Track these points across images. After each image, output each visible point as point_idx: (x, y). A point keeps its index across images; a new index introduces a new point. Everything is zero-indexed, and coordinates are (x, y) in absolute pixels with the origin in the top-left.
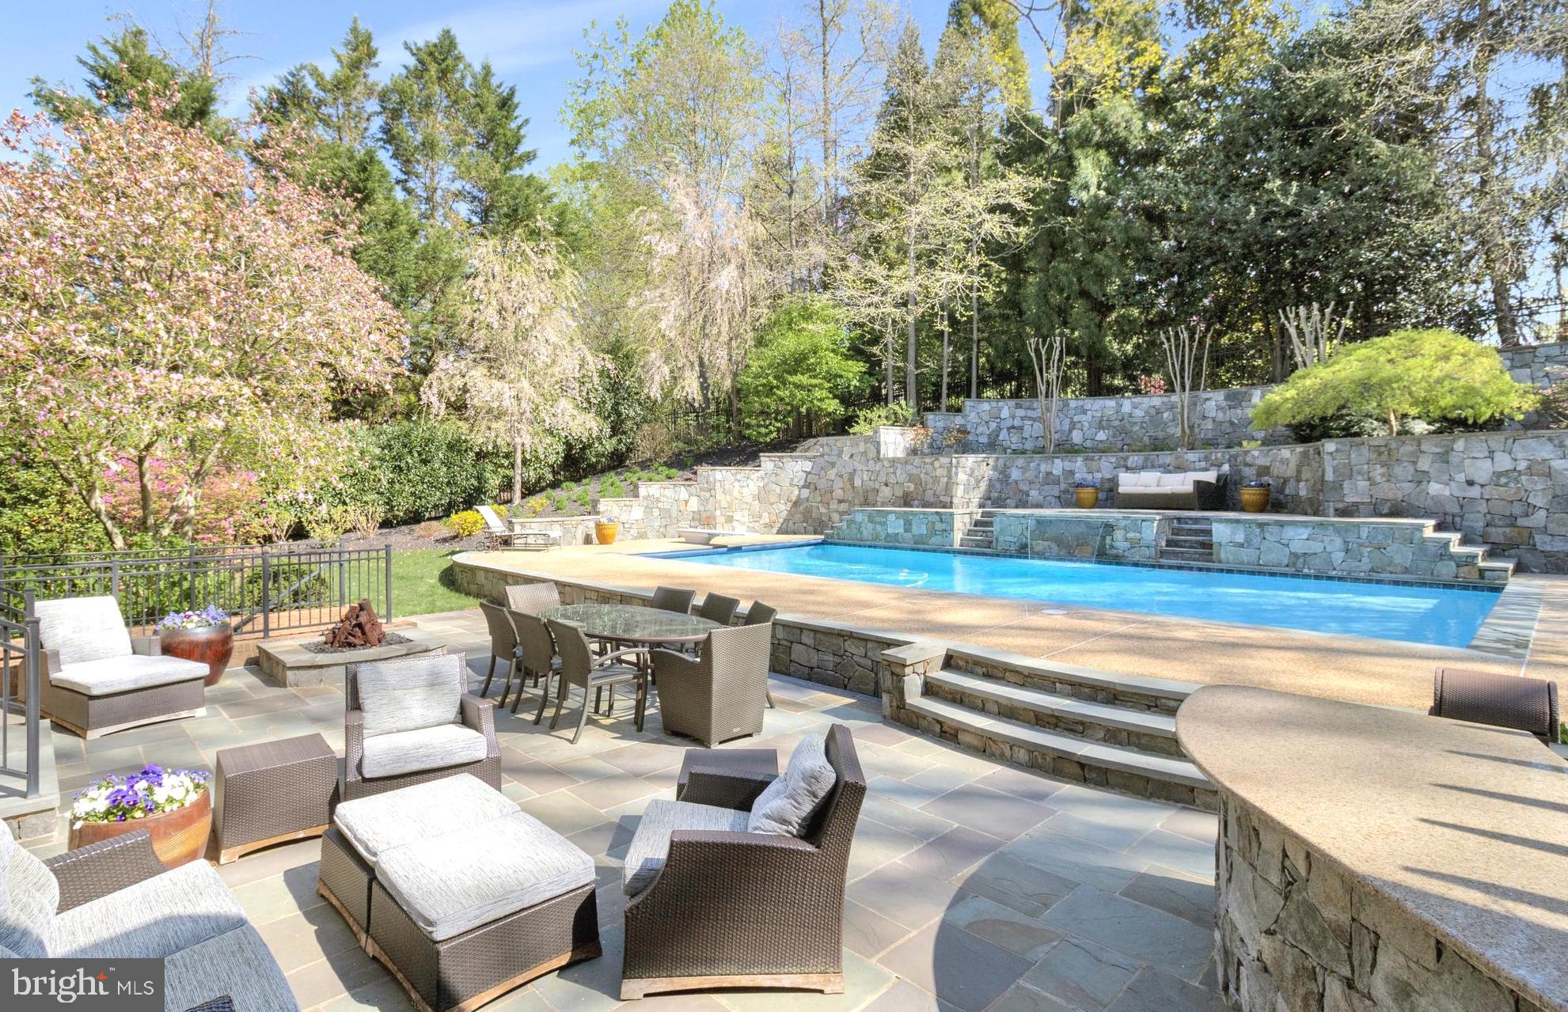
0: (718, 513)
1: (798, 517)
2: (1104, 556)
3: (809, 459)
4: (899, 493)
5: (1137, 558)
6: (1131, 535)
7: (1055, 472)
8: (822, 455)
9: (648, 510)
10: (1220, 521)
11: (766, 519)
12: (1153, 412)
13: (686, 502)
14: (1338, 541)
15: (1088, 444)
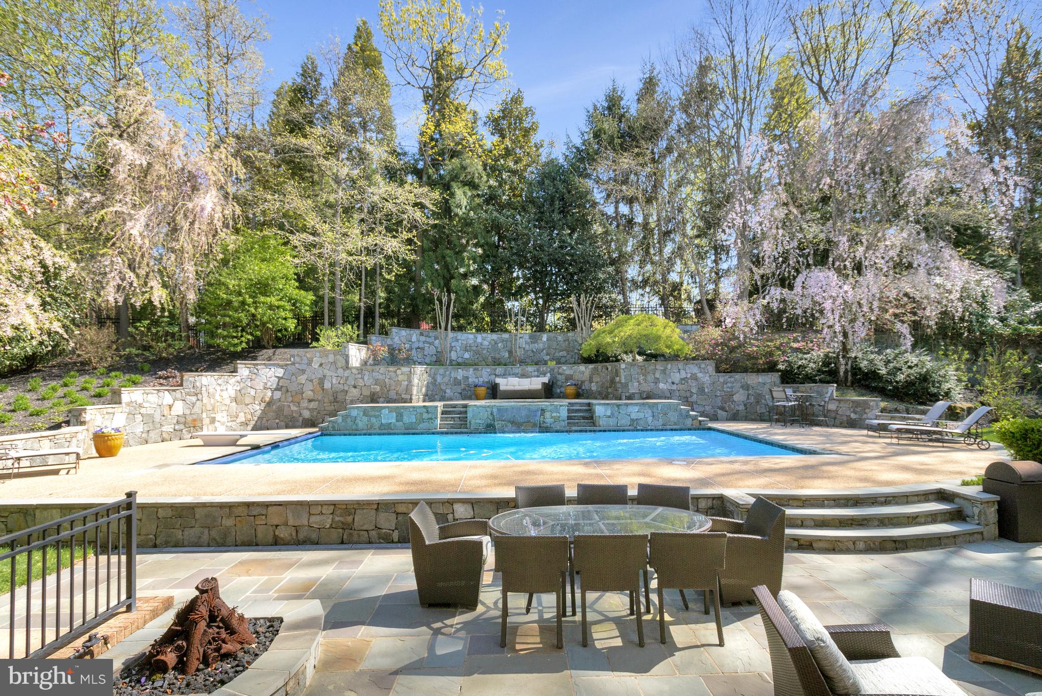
0: (204, 415)
1: (271, 414)
2: (544, 429)
3: (281, 367)
4: (368, 393)
5: (558, 428)
6: (554, 414)
7: (459, 378)
8: (293, 364)
9: (131, 415)
10: (600, 404)
11: (242, 418)
13: (170, 407)
14: (650, 411)
15: (460, 360)
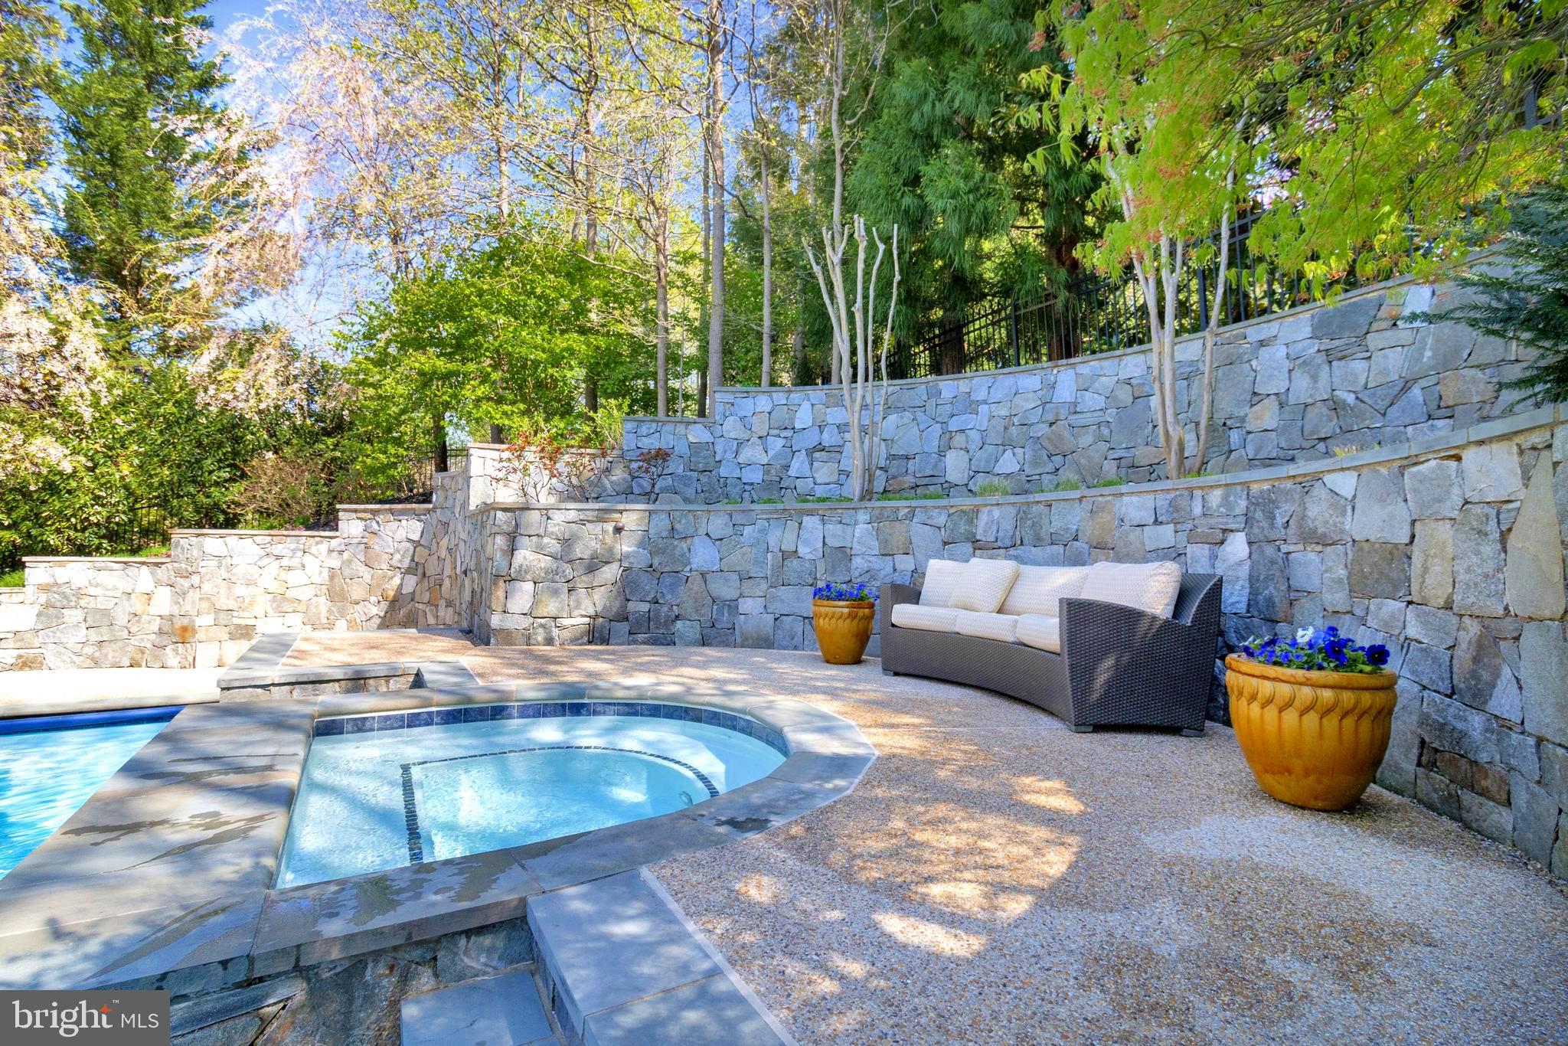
0: (204, 621)
3: (418, 517)
7: (803, 550)
8: (434, 510)
9: (51, 611)
12: (1125, 395)
13: (148, 597)
